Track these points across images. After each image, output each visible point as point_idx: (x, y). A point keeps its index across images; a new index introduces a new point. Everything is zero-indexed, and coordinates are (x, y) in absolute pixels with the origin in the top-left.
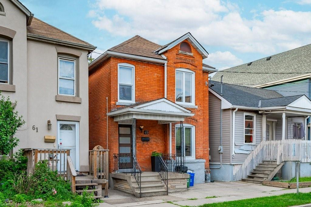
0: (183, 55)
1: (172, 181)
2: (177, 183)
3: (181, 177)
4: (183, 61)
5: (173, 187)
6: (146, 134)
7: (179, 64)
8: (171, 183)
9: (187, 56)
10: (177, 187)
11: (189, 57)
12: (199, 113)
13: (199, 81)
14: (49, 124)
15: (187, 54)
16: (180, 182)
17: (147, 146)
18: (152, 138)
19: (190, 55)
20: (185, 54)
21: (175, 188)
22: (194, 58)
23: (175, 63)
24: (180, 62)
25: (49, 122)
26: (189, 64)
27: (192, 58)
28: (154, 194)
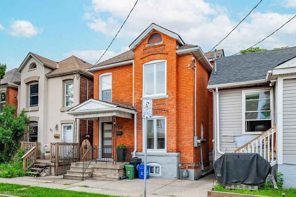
0: (150, 47)
1: (103, 170)
2: (108, 172)
3: (111, 168)
4: (151, 54)
5: (105, 176)
6: (120, 129)
7: (146, 58)
8: (103, 172)
9: (156, 46)
10: (108, 176)
11: (158, 47)
12: (171, 103)
13: (171, 68)
14: (57, 127)
15: (155, 45)
16: (110, 172)
17: (120, 139)
18: (126, 132)
19: (158, 44)
20: (153, 45)
21: (106, 177)
22: (165, 45)
23: (141, 59)
24: (147, 56)
25: (57, 125)
26: (157, 54)
27: (163, 47)
28: (74, 178)
